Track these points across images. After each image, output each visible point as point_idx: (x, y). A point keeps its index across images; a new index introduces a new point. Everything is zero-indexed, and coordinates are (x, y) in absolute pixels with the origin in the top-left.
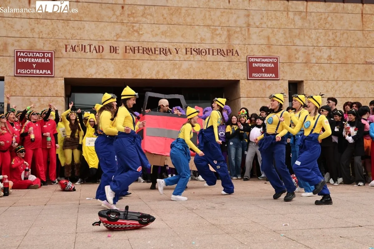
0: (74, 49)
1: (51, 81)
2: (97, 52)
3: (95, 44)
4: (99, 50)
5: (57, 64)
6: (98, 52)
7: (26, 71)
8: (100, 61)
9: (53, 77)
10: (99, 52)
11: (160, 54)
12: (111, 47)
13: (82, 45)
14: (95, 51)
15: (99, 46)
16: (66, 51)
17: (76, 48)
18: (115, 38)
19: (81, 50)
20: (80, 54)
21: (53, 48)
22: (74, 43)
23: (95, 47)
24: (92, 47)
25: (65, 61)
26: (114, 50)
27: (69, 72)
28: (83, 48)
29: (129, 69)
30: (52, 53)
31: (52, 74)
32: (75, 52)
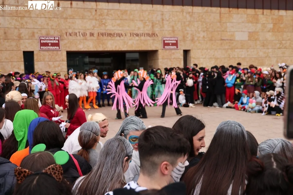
0: (70, 35)
1: (59, 53)
2: (83, 36)
3: (82, 31)
4: (84, 35)
5: (61, 43)
6: (83, 35)
8: (85, 41)
9: (60, 51)
10: (84, 36)
12: (90, 33)
13: (75, 33)
14: (82, 36)
15: (84, 33)
16: (66, 36)
17: (72, 34)
18: (93, 28)
19: (74, 35)
20: (74, 37)
21: (60, 34)
22: (70, 31)
23: (82, 33)
24: (81, 34)
25: (66, 41)
26: (92, 35)
27: (69, 48)
28: (76, 34)
29: (101, 45)
30: (59, 37)
31: (59, 49)
32: (71, 37)
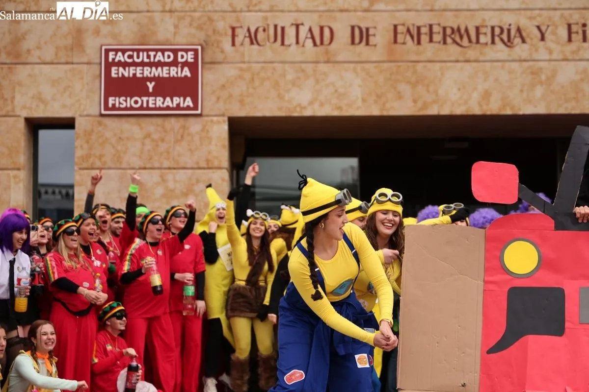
0: (253, 39)
1: (195, 126)
2: (315, 44)
3: (310, 21)
4: (322, 37)
5: (208, 79)
6: (318, 41)
7: (130, 102)
8: (323, 67)
9: (200, 115)
10: (322, 43)
11: (493, 42)
12: (353, 28)
13: (276, 26)
14: (309, 42)
15: (322, 28)
16: (233, 44)
17: (260, 35)
18: (366, 3)
19: (272, 39)
20: (269, 51)
21: (200, 36)
22: (254, 20)
23: (310, 30)
24: (303, 32)
25: (230, 71)
26: (361, 36)
27: (242, 102)
28: (279, 34)
29: (404, 88)
30: (196, 51)
31: (196, 108)
32: (255, 47)
